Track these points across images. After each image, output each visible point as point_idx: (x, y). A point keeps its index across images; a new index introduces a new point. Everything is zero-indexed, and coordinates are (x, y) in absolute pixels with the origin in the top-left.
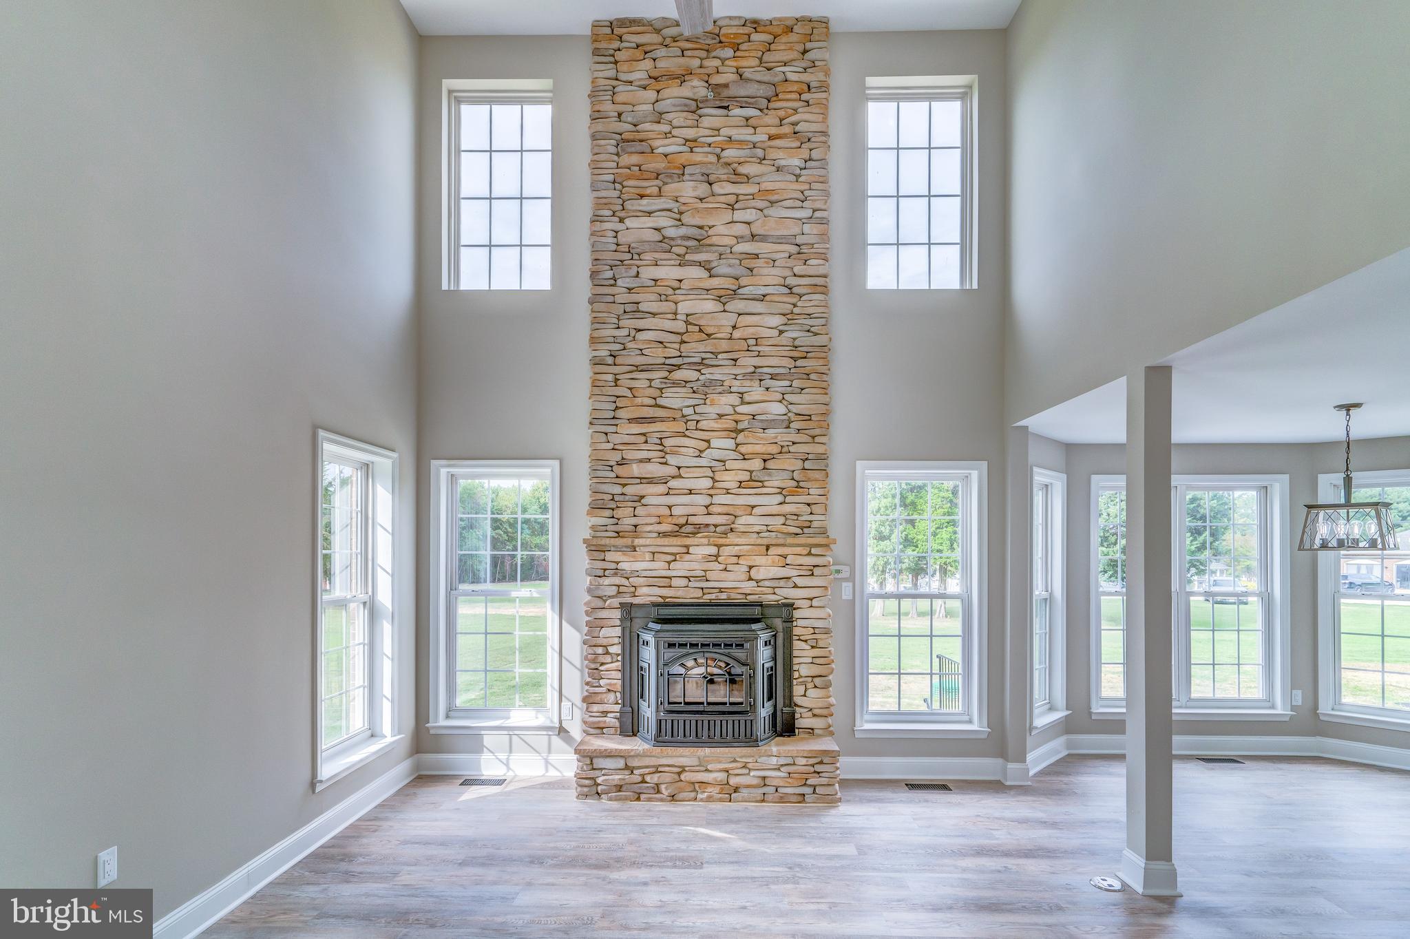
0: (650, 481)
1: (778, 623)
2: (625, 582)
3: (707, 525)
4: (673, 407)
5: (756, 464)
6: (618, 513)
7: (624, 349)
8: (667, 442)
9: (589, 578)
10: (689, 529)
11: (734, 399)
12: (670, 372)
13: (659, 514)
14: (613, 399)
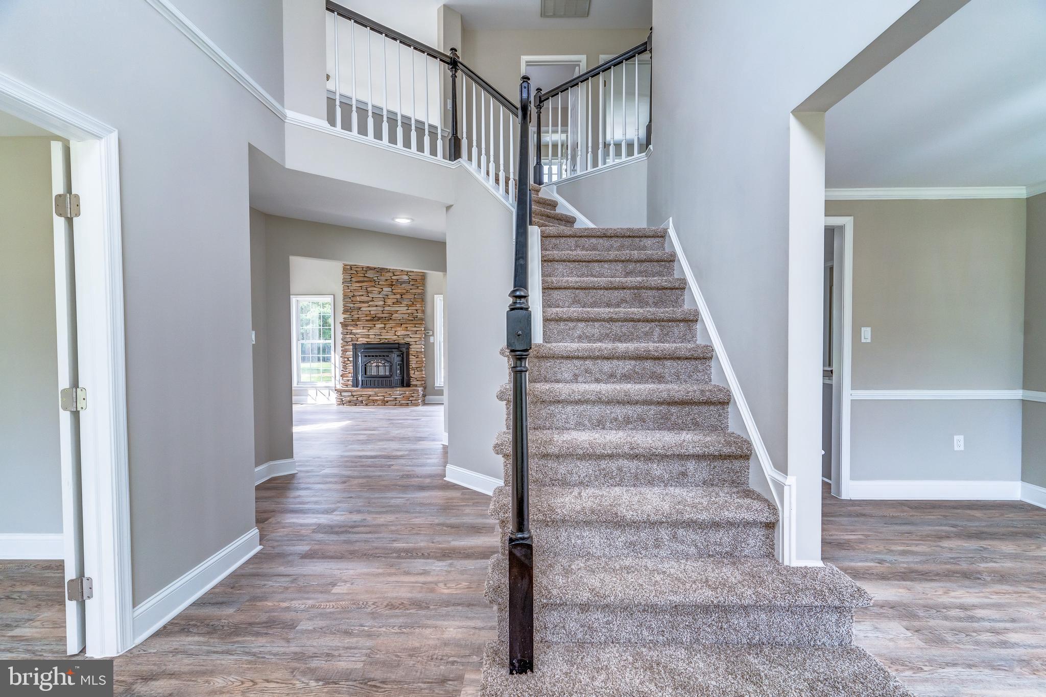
0: (363, 302)
1: (404, 350)
2: (354, 337)
3: (382, 317)
5: (398, 296)
6: (352, 314)
8: (368, 289)
9: (342, 335)
10: (376, 318)
11: (391, 274)
13: (366, 313)
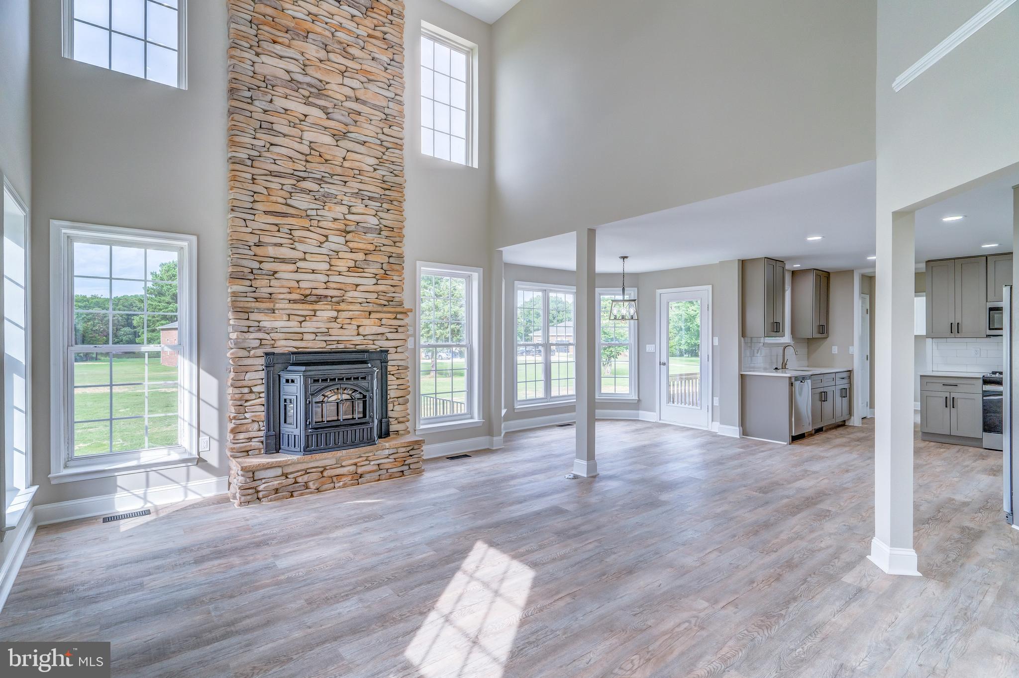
0: (283, 261)
1: (377, 363)
2: (267, 337)
3: (326, 296)
4: (300, 208)
5: (360, 256)
6: (256, 283)
7: (260, 156)
8: (295, 233)
9: (236, 333)
10: (313, 298)
11: (344, 209)
12: (298, 181)
13: (290, 286)
14: (252, 194)
